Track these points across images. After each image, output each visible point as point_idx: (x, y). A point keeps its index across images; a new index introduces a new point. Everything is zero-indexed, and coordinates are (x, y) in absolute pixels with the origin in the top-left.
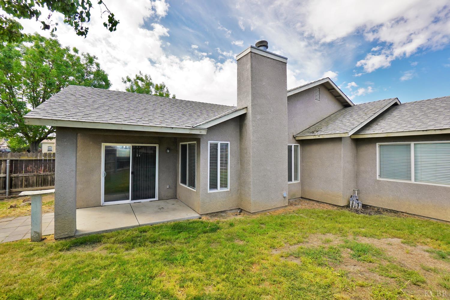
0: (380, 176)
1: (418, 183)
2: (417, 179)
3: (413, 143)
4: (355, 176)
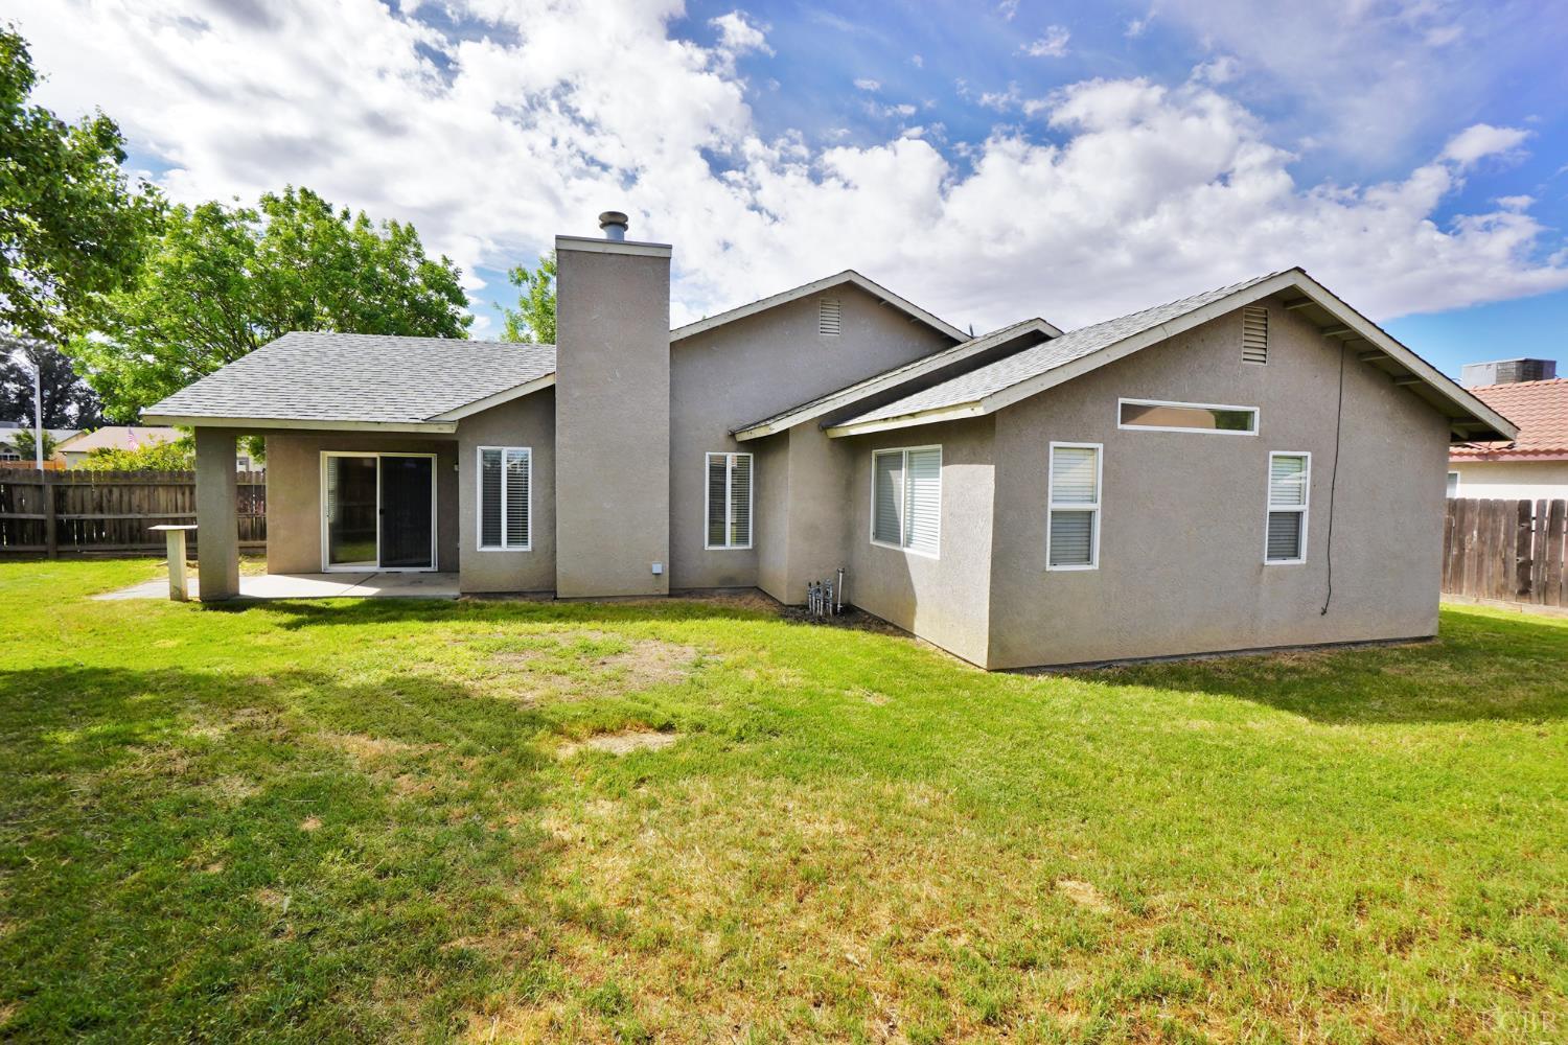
0: (875, 536)
1: (906, 550)
2: (909, 543)
3: (905, 450)
4: (848, 535)
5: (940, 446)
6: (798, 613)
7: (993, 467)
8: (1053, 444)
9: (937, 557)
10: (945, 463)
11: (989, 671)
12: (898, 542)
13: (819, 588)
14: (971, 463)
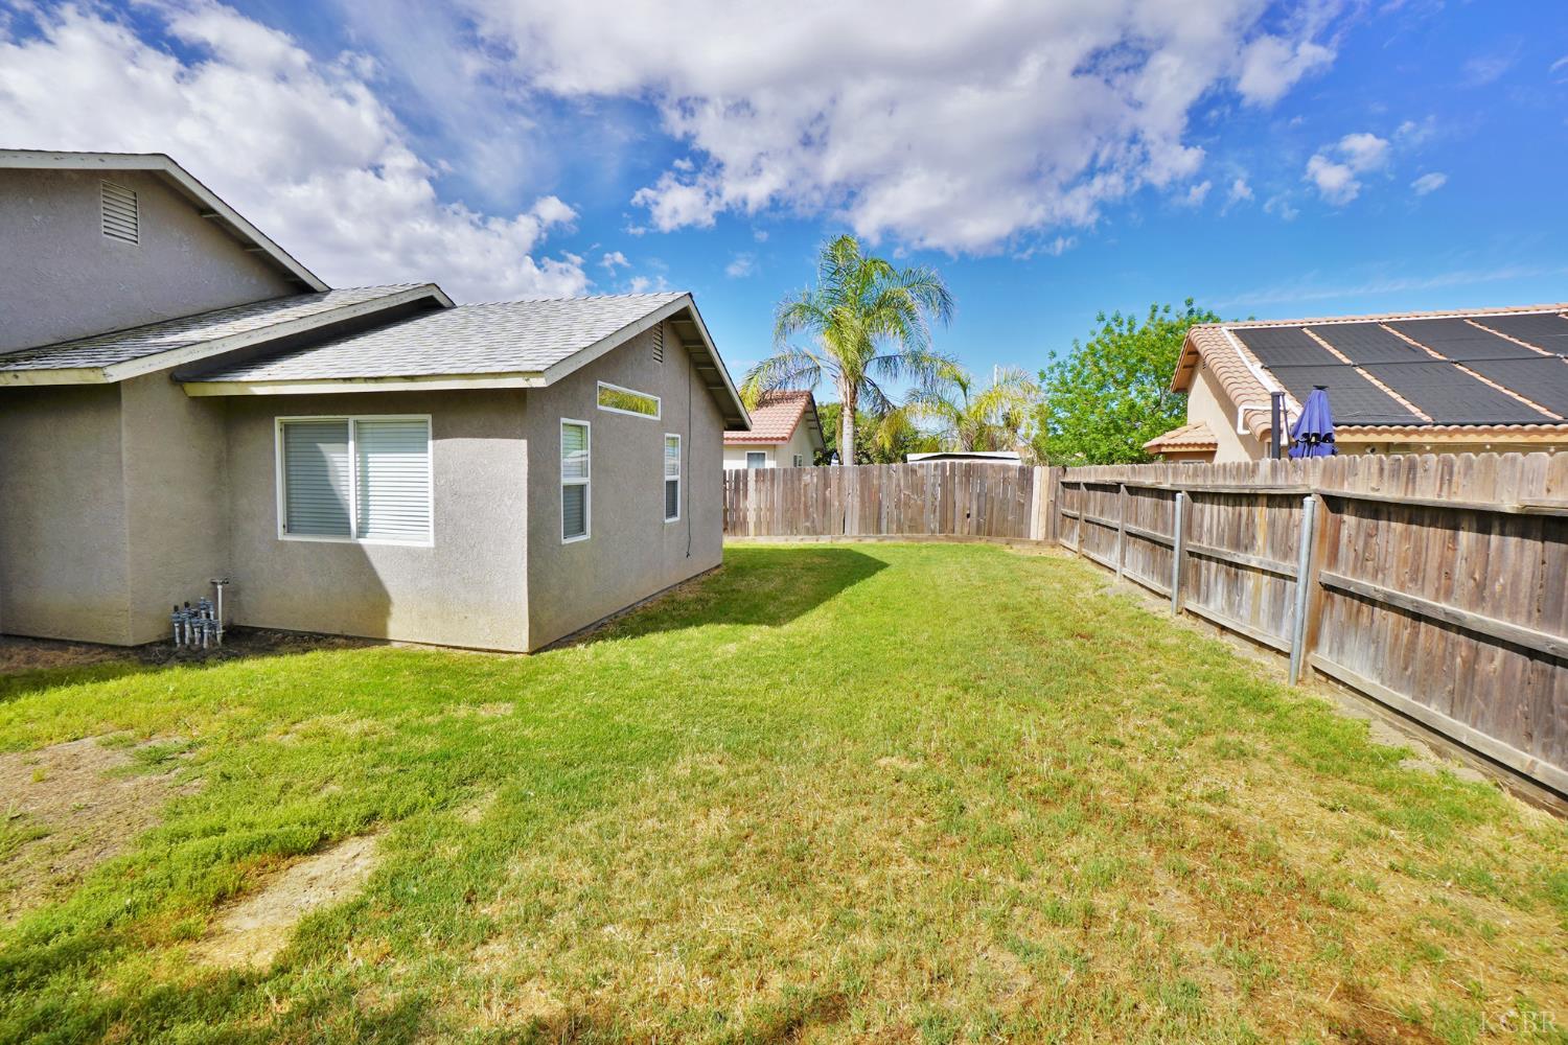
0: (289, 529)
1: (361, 541)
2: (362, 531)
3: (352, 419)
4: (225, 531)
5: (428, 417)
6: (157, 653)
7: (524, 443)
8: (564, 420)
9: (431, 544)
10: (435, 437)
11: (532, 653)
12: (348, 532)
13: (192, 610)
14: (488, 436)
